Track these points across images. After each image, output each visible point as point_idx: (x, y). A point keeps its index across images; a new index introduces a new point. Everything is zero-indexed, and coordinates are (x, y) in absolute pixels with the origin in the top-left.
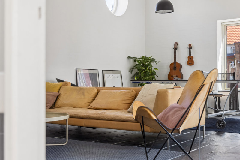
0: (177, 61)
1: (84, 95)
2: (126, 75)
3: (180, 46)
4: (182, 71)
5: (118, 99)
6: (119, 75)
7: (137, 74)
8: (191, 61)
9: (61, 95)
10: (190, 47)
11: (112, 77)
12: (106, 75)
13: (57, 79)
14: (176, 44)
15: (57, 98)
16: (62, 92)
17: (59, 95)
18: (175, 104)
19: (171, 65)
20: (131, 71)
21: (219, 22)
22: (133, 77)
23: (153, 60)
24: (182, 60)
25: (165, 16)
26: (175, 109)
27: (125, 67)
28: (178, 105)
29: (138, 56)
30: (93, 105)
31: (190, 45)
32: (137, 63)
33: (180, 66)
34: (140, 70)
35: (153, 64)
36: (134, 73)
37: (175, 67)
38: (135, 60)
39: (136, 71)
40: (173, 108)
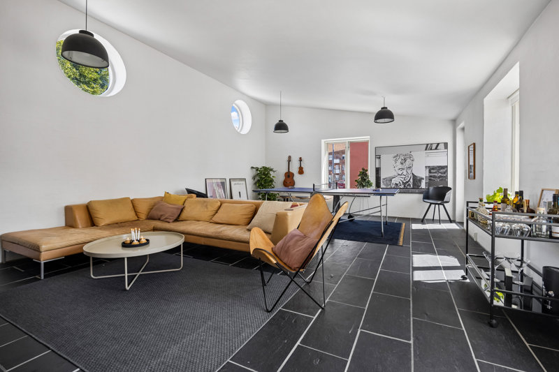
0: (291, 171)
1: (207, 208)
2: (250, 182)
3: (293, 158)
4: (295, 178)
5: (239, 213)
6: (244, 182)
7: (258, 180)
8: (301, 171)
9: (186, 208)
10: (301, 160)
11: (238, 184)
12: (233, 183)
13: (187, 189)
14: (290, 157)
15: (182, 210)
16: (186, 205)
17: (184, 208)
18: (295, 230)
19: (286, 173)
20: (254, 178)
21: (323, 141)
22: (255, 184)
23: (271, 170)
24: (294, 170)
25: (281, 135)
26: (296, 238)
27: (248, 175)
28: (298, 232)
29: (260, 166)
30: (216, 219)
31: (300, 158)
32: (258, 172)
33: (293, 175)
34: (261, 178)
35: (271, 173)
36: (256, 180)
37: (289, 175)
38: (257, 169)
39: (258, 178)
40: (293, 236)
